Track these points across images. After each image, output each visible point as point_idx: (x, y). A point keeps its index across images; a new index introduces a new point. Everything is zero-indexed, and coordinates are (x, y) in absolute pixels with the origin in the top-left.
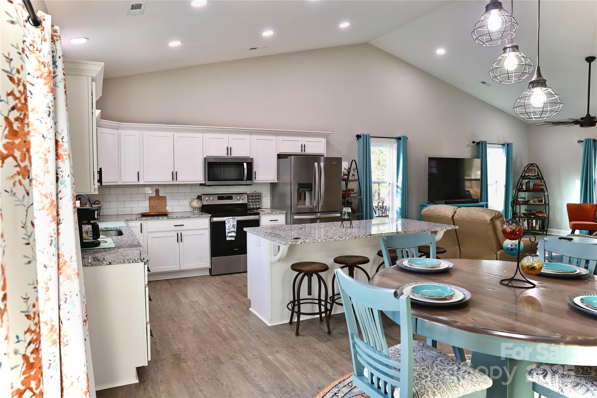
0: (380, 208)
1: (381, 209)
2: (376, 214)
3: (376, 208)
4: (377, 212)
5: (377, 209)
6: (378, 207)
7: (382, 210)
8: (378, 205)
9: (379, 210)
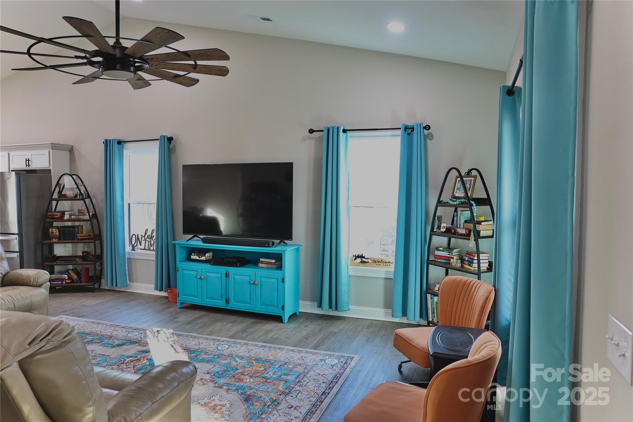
0: (147, 238)
1: (149, 240)
2: (141, 245)
3: (142, 237)
4: (143, 243)
5: (143, 239)
6: (144, 236)
7: (151, 241)
8: (145, 234)
9: (145, 240)
